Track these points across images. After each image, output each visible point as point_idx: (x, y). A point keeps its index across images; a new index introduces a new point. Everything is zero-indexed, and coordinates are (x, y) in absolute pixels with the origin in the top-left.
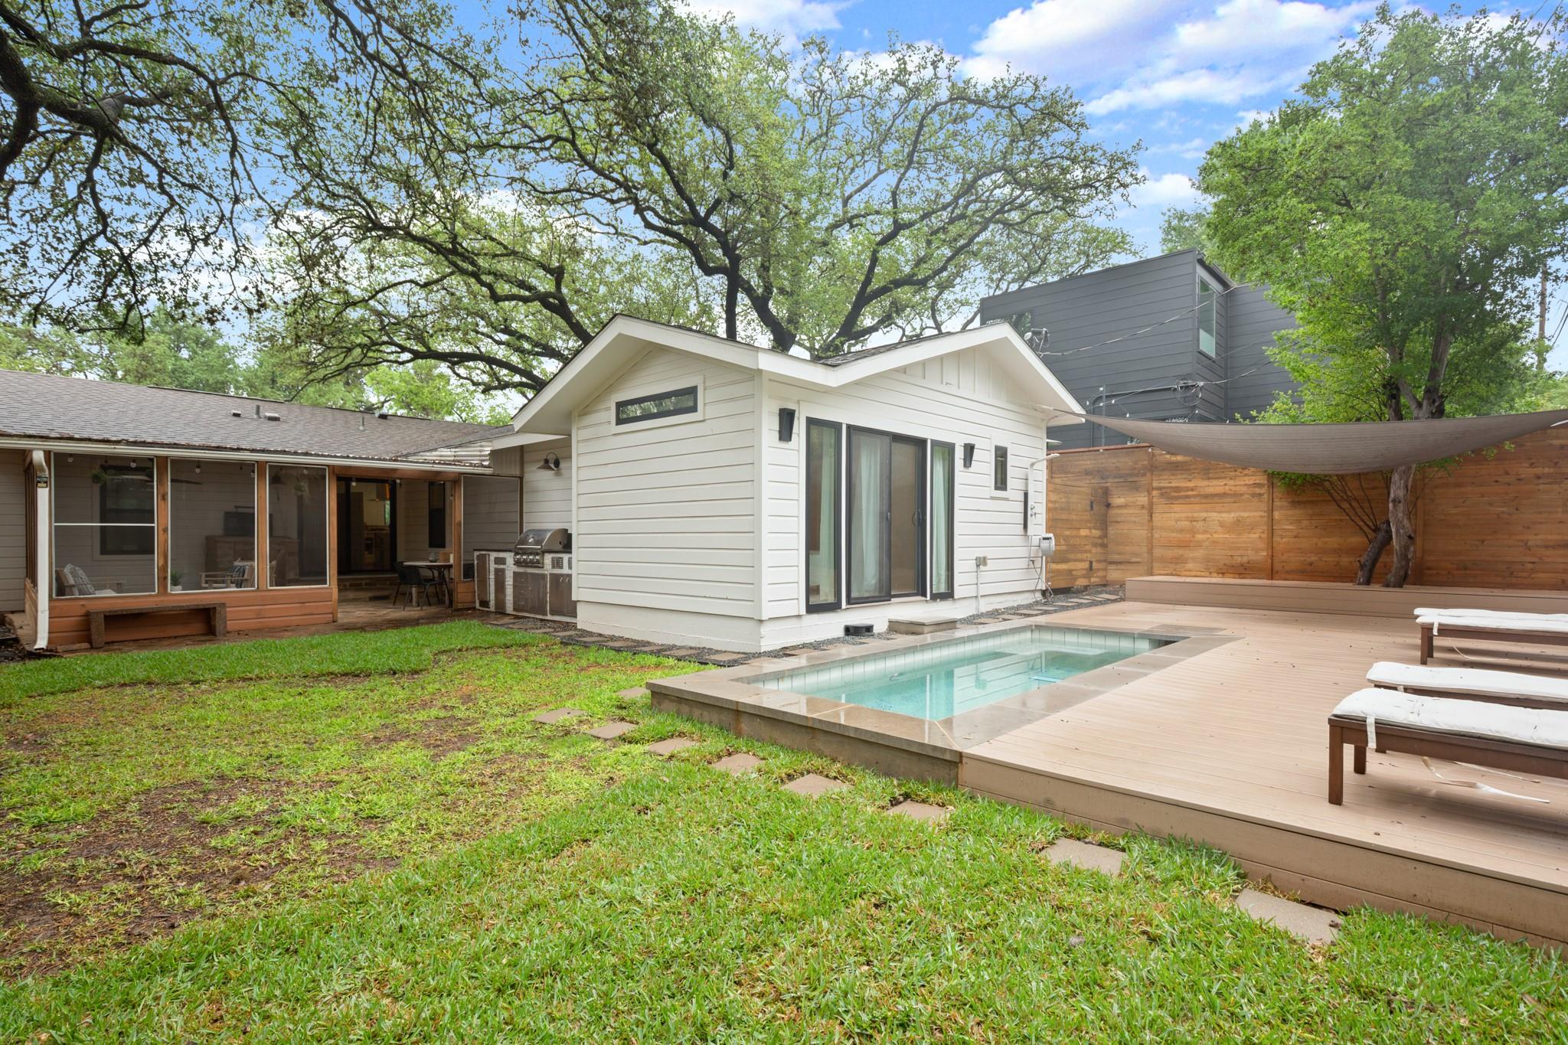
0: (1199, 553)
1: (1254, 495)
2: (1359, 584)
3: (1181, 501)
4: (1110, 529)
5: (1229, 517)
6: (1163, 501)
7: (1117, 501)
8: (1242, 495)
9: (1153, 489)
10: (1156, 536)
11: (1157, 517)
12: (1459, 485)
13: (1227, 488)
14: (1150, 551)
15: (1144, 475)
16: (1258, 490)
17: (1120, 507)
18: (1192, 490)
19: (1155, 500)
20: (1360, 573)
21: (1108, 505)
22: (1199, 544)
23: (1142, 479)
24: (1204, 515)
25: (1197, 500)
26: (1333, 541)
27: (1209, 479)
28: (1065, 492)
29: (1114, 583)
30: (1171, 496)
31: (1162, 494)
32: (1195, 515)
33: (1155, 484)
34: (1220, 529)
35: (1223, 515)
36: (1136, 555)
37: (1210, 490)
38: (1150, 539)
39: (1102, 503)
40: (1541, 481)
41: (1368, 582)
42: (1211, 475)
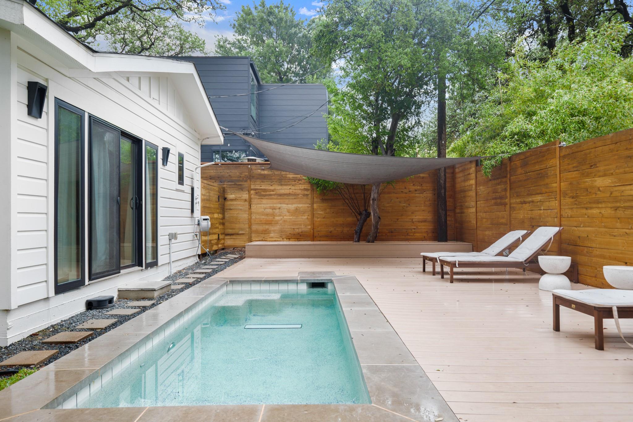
0: (277, 228)
1: (304, 195)
2: (355, 242)
3: (267, 197)
4: (226, 213)
5: (292, 207)
6: (257, 197)
7: (230, 196)
8: (298, 195)
9: (251, 190)
10: (253, 217)
11: (254, 207)
12: (389, 193)
13: (291, 190)
14: (250, 227)
15: (246, 181)
16: (306, 193)
17: (232, 200)
18: (273, 191)
19: (252, 196)
20: (355, 236)
21: (225, 199)
22: (277, 223)
23: (245, 183)
24: (279, 205)
25: (275, 197)
26: (341, 220)
27: (281, 185)
28: (208, 189)
29: (229, 247)
30: (262, 194)
31: (256, 193)
32: (275, 205)
33: (252, 187)
34: (288, 214)
35: (289, 206)
36: (242, 229)
37: (282, 192)
38: (250, 220)
39: (223, 198)
40: (417, 192)
41: (358, 241)
42: (283, 183)
